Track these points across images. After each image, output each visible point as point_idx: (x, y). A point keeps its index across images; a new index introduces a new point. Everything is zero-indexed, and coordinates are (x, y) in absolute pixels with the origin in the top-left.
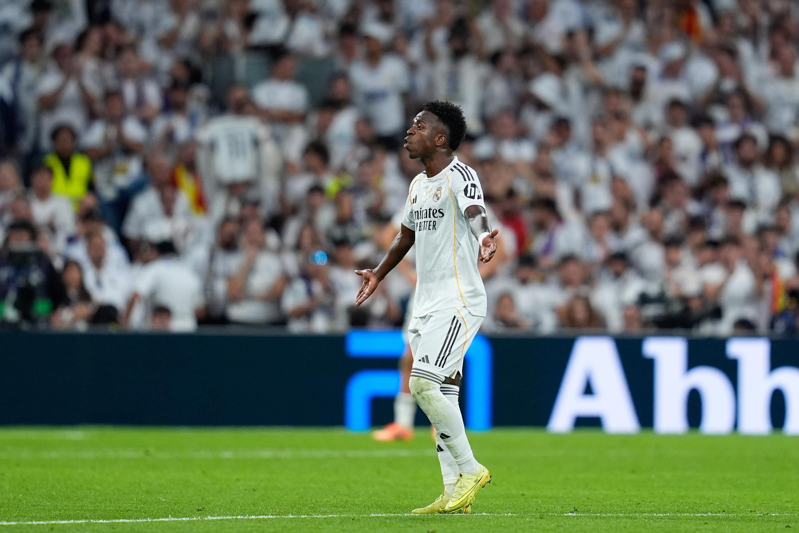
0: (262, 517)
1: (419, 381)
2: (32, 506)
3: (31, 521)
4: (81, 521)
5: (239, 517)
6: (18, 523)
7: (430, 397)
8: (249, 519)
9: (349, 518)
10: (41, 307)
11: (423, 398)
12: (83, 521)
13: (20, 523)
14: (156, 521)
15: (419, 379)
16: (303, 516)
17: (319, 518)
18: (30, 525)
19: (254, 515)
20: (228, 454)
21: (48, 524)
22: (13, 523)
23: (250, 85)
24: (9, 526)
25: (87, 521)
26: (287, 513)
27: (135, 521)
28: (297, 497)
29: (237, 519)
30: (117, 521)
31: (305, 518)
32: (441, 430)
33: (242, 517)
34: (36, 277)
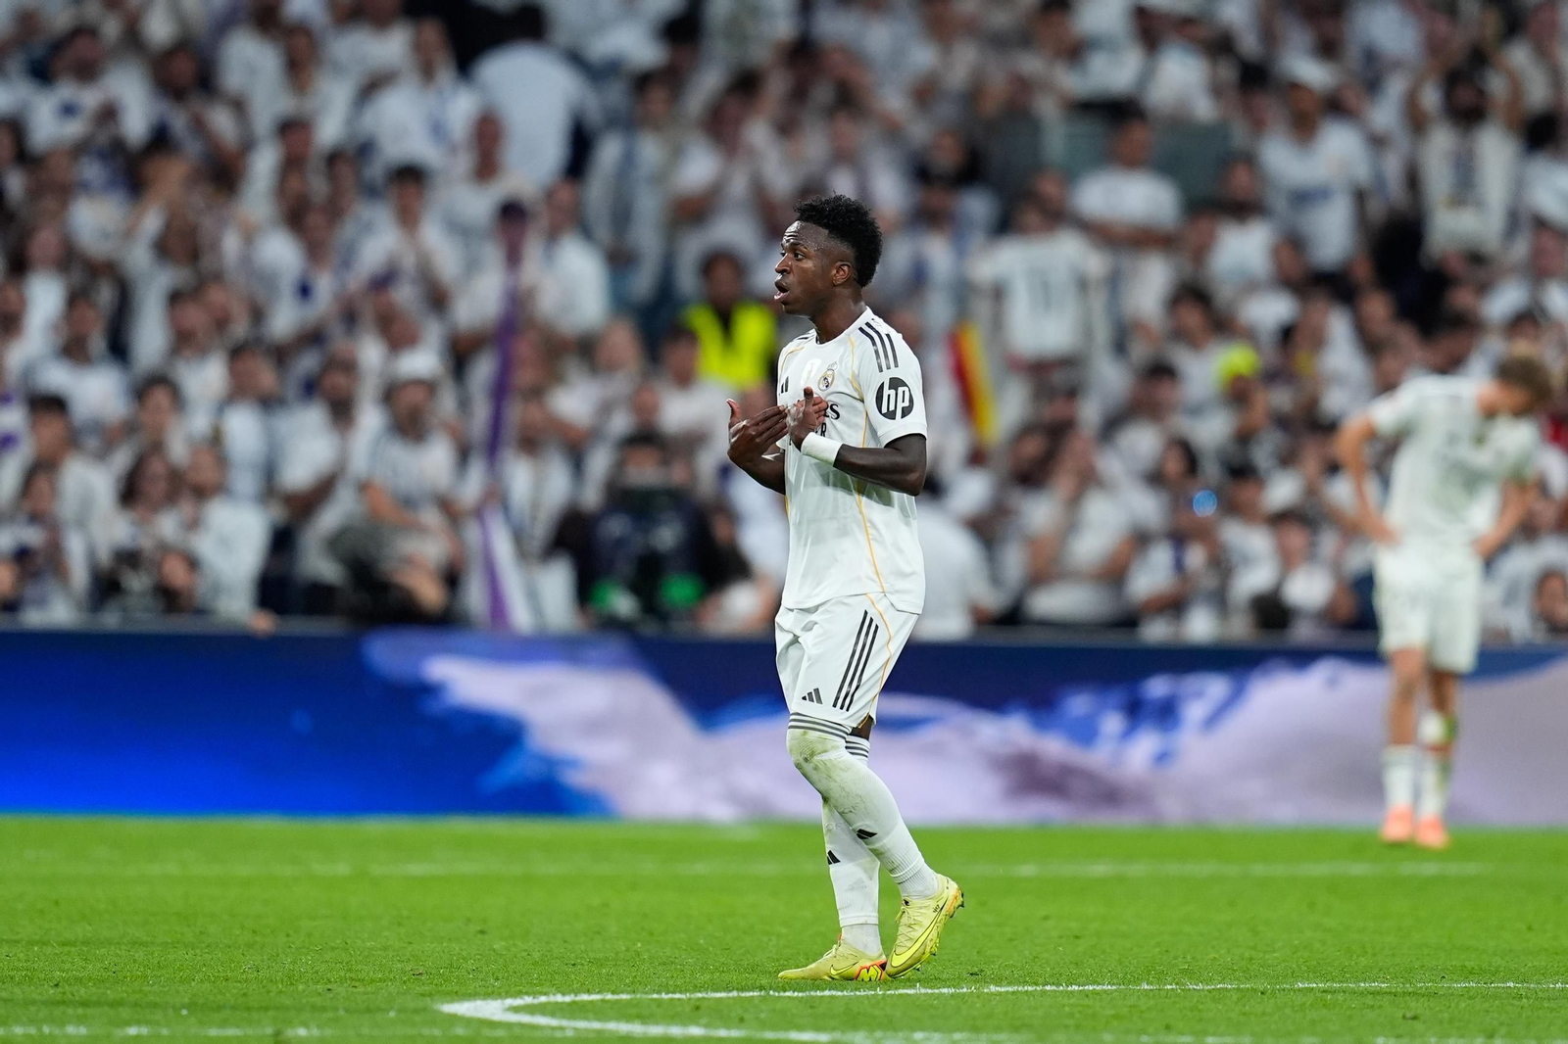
0: (1091, 988)
1: (807, 737)
2: (660, 964)
3: (659, 992)
4: (751, 994)
5: (1048, 988)
6: (633, 996)
7: (828, 764)
8: (1067, 992)
9: (1255, 990)
10: (679, 590)
11: (816, 768)
12: (755, 994)
13: (638, 996)
14: (892, 995)
15: (805, 733)
16: (1169, 987)
17: (1199, 990)
18: (655, 1000)
19: (1075, 984)
20: (1028, 870)
21: (690, 999)
22: (624, 997)
23: (1070, 176)
24: (617, 1002)
25: (763, 993)
26: (1137, 981)
27: (852, 994)
28: (1158, 950)
29: (1044, 992)
30: (818, 993)
31: (1172, 989)
32: (859, 824)
33: (1054, 988)
34: (667, 536)
